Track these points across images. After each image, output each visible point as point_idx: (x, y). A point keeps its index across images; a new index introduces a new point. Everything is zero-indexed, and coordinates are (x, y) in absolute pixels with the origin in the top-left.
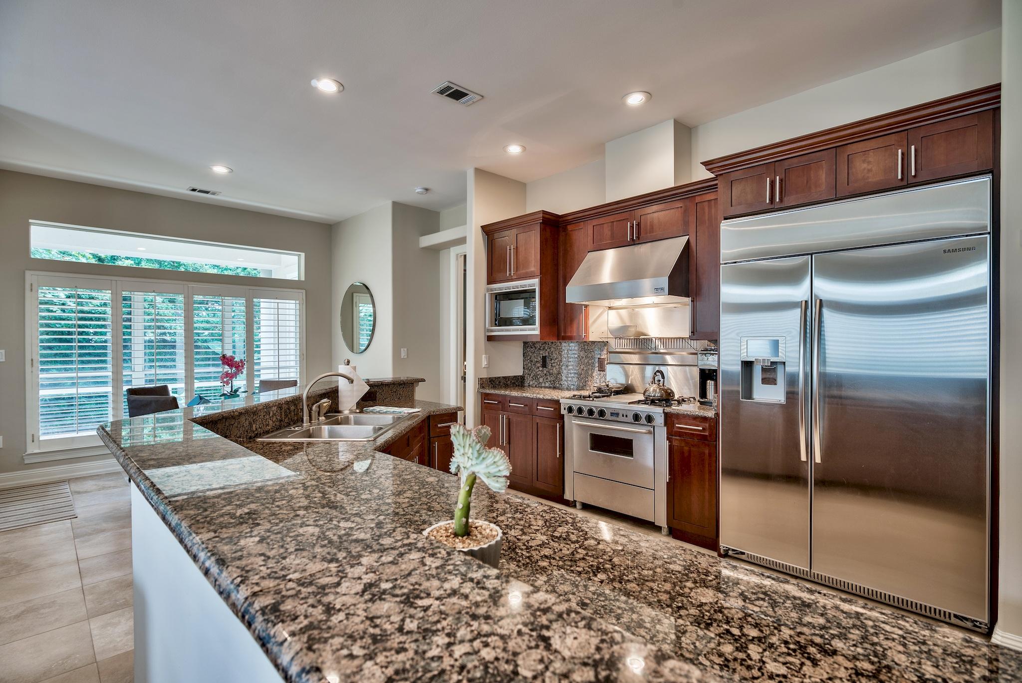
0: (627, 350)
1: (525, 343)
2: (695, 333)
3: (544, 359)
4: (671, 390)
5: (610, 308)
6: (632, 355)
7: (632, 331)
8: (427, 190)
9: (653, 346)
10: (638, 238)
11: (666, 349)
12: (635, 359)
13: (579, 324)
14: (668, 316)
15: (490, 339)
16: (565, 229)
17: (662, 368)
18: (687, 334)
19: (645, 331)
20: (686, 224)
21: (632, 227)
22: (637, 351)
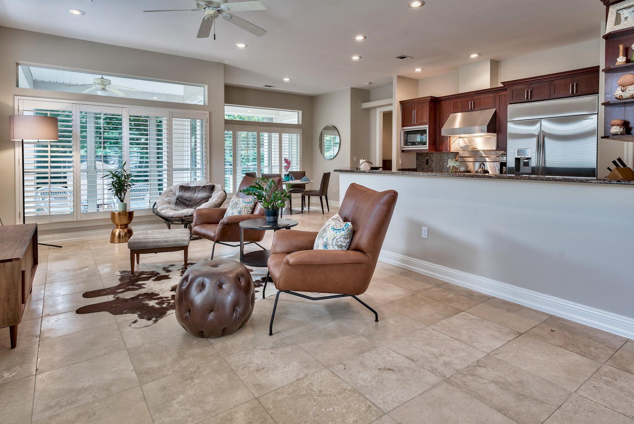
0: (468, 156)
1: (417, 154)
2: (498, 148)
3: (427, 161)
4: (487, 170)
5: (460, 137)
6: (470, 158)
7: (471, 147)
8: (370, 83)
9: (480, 154)
10: (474, 108)
11: (486, 155)
12: (471, 159)
13: (446, 144)
14: (487, 141)
15: (403, 151)
16: (440, 103)
17: (484, 163)
18: (495, 148)
19: (477, 148)
20: (495, 103)
21: (471, 104)
22: (472, 156)
